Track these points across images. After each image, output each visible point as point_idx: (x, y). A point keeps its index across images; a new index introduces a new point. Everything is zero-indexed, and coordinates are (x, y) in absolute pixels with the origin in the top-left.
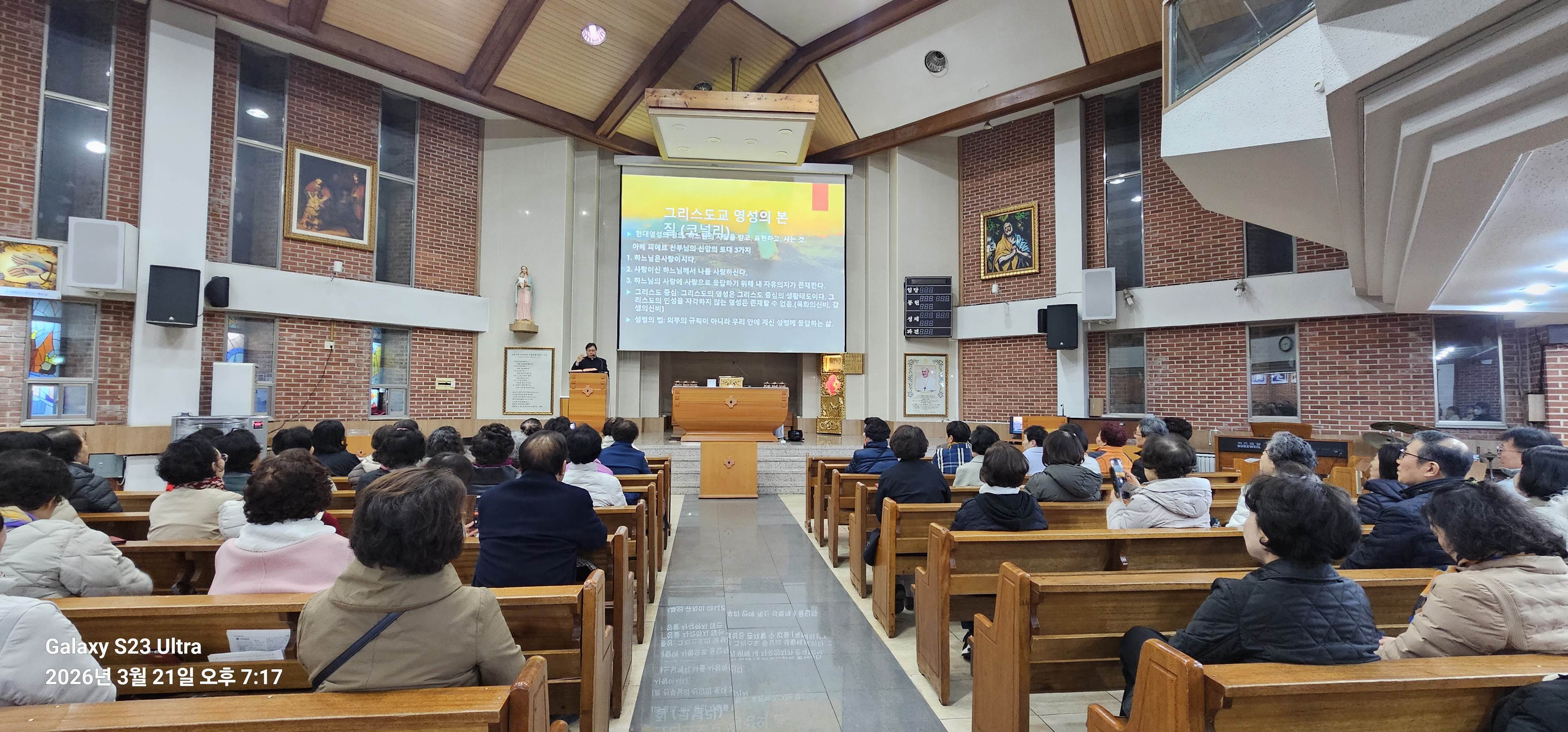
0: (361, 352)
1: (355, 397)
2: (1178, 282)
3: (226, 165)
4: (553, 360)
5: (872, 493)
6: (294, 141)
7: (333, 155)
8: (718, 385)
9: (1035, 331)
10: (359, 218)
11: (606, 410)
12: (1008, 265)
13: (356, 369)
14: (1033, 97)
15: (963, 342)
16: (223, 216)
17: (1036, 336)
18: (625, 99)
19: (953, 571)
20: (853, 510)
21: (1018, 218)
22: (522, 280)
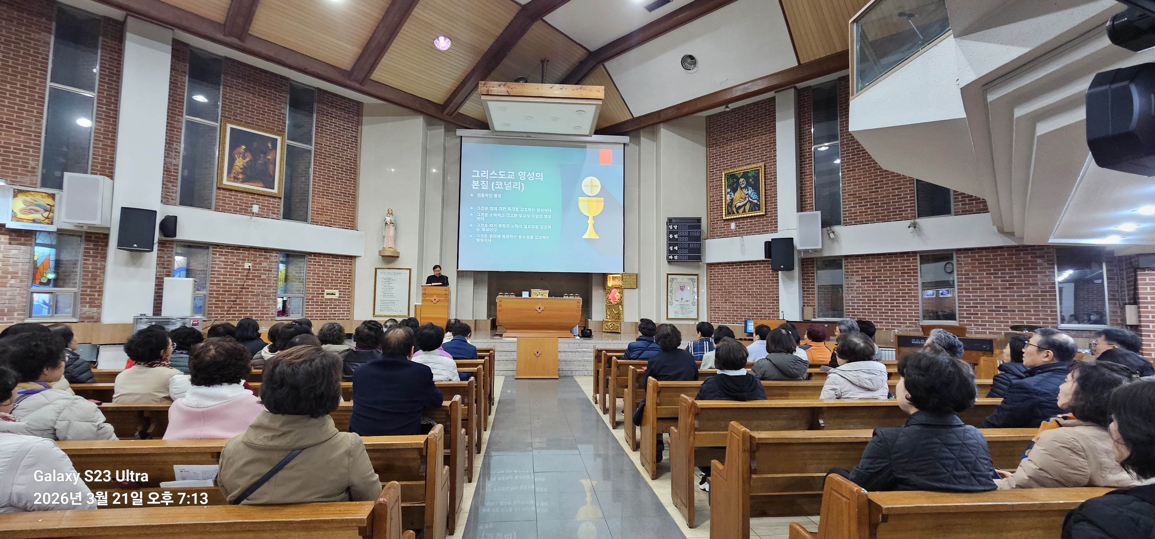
0: (271, 271)
1: (266, 304)
2: (867, 222)
3: (177, 135)
4: (410, 277)
5: (640, 375)
6: (226, 119)
7: (253, 129)
8: (530, 295)
9: (763, 258)
10: (272, 174)
11: (448, 314)
12: (742, 209)
13: (269, 283)
14: (760, 88)
15: (710, 265)
16: (174, 172)
17: (763, 261)
18: (464, 89)
19: (696, 429)
20: (627, 387)
21: (750, 175)
22: (388, 219)
